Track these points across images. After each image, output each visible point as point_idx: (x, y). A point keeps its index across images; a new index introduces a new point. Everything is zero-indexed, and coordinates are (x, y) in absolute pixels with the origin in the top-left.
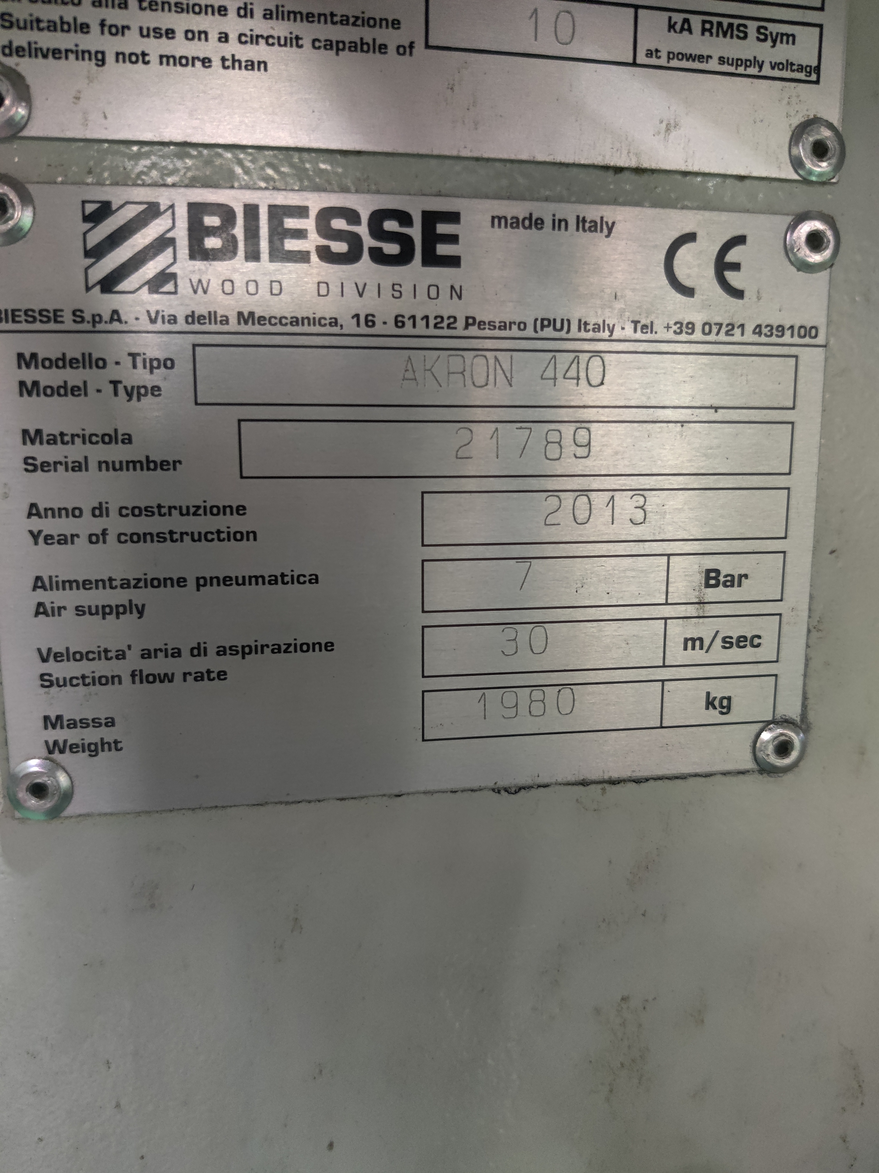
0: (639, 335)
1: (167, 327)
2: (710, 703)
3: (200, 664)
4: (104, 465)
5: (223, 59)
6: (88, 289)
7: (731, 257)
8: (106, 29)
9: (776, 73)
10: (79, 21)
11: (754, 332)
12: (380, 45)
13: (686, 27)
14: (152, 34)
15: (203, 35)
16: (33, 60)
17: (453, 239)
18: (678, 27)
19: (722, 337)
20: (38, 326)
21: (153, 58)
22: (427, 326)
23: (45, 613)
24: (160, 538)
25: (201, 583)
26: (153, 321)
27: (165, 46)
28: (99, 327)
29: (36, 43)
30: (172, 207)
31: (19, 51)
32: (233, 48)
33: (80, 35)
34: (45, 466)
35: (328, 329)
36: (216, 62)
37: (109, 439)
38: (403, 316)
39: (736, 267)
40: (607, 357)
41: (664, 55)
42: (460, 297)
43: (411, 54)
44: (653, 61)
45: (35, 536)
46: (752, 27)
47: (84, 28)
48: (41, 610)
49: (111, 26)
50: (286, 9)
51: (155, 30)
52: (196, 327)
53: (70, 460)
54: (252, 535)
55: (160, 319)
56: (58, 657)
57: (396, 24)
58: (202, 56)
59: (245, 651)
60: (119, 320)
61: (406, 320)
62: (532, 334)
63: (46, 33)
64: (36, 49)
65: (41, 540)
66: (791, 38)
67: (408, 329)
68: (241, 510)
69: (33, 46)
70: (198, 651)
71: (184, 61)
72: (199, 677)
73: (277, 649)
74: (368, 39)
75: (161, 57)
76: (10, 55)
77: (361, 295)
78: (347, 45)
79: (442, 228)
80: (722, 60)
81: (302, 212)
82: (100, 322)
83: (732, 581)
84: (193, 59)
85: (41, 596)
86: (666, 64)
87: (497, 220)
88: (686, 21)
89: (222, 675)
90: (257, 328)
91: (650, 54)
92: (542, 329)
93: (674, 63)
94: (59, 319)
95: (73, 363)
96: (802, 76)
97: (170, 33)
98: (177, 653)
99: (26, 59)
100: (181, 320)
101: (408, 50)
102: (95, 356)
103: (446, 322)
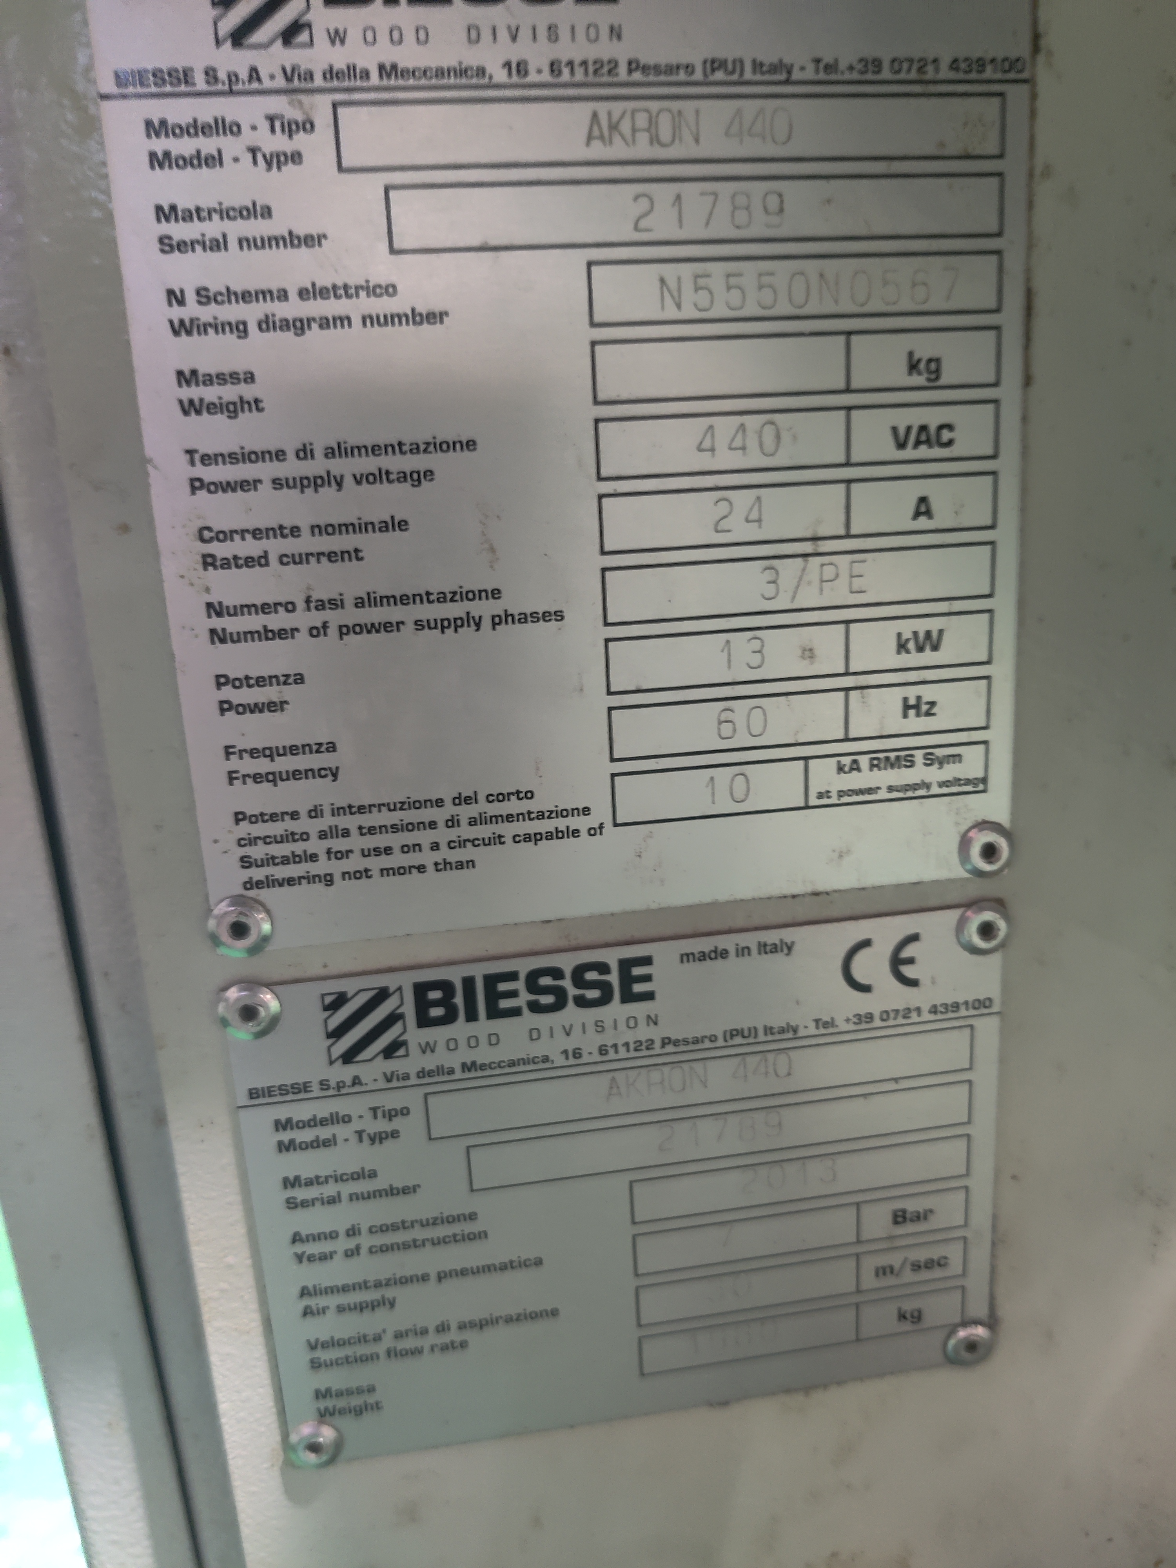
0: (823, 1031)
1: (402, 1083)
2: (902, 1316)
3: (445, 1338)
4: (353, 1197)
5: (436, 864)
6: (331, 1063)
7: (906, 953)
8: (332, 856)
9: (945, 790)
10: (308, 853)
11: (930, 1012)
12: (573, 830)
13: (855, 767)
14: (372, 853)
15: (417, 847)
16: (272, 890)
17: (647, 978)
18: (847, 769)
19: (901, 1021)
20: (290, 1097)
21: (375, 873)
22: (628, 1051)
23: (312, 1313)
24: (406, 1246)
25: (441, 1277)
26: (389, 1080)
27: (385, 861)
28: (343, 1091)
29: (272, 876)
30: (400, 989)
31: (259, 885)
32: (445, 853)
33: (310, 864)
34: (304, 1204)
35: (541, 1066)
36: (430, 868)
37: (356, 1176)
38: (606, 1046)
39: (911, 961)
40: (792, 1054)
41: (834, 794)
42: (656, 1023)
43: (601, 834)
44: (825, 801)
45: (299, 1258)
46: (919, 755)
47: (313, 857)
48: (307, 1312)
49: (337, 852)
50: (488, 815)
51: (375, 850)
52: (427, 1080)
53: (325, 1196)
54: (482, 1235)
55: (395, 1078)
56: (325, 1345)
57: (586, 811)
58: (417, 865)
59: (482, 1325)
60: (360, 1083)
61: (609, 1048)
62: (723, 1044)
63: (281, 867)
64: (273, 880)
65: (305, 1259)
66: (957, 758)
67: (612, 1055)
68: (472, 1217)
69: (271, 878)
70: (442, 1328)
71: (401, 871)
72: (445, 1348)
73: (509, 1320)
74: (562, 828)
75: (382, 870)
76: (251, 888)
77: (568, 1034)
78: (544, 835)
79: (637, 971)
80: (890, 789)
81: (512, 976)
82: (344, 1087)
83: (918, 1217)
84: (410, 867)
85: (307, 1301)
86: (838, 802)
87: (686, 957)
88: (855, 762)
89: (463, 1345)
90: (480, 1073)
91: (820, 796)
92: (731, 1038)
93: (846, 799)
94: (309, 1089)
95: (323, 1122)
96: (969, 788)
97: (388, 850)
98: (424, 1332)
99: (265, 890)
100: (413, 1076)
101: (598, 831)
102: (341, 1115)
103: (645, 1044)
